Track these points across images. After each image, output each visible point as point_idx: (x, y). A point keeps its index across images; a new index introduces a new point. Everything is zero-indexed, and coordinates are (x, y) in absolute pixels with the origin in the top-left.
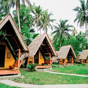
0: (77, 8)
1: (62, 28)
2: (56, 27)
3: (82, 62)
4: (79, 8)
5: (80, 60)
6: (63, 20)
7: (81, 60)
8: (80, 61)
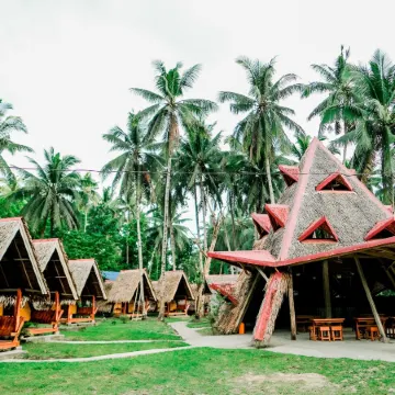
0: (116, 133)
1: (54, 181)
2: (28, 175)
3: (115, 312)
4: (121, 133)
5: (110, 303)
6: (58, 154)
7: (113, 304)
8: (108, 309)
